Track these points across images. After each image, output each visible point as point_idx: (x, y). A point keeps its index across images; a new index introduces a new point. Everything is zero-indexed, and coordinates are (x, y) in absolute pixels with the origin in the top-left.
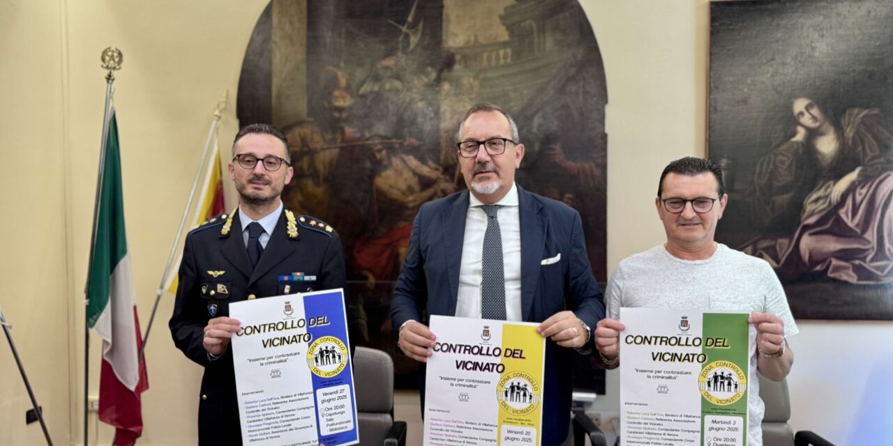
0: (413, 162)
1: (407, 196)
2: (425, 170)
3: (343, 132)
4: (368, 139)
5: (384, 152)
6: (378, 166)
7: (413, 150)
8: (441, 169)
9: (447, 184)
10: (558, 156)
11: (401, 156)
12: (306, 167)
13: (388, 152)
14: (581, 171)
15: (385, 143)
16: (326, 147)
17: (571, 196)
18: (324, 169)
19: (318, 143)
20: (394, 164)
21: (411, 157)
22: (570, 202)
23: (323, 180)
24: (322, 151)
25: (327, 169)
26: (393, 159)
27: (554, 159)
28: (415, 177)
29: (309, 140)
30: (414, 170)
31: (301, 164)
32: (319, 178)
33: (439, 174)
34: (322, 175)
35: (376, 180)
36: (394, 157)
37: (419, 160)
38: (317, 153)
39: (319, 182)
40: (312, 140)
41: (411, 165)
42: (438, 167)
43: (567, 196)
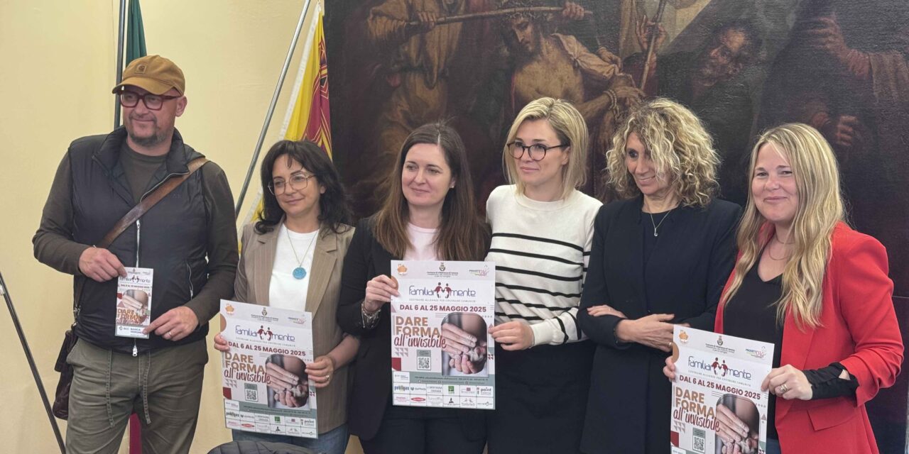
0: (574, 46)
2: (594, 63)
4: (505, 6)
6: (520, 55)
7: (575, 27)
8: (619, 60)
9: (629, 89)
10: (831, 39)
11: (558, 37)
12: (413, 55)
13: (535, 31)
14: (875, 69)
15: (532, 12)
16: (442, 19)
17: (852, 118)
18: (439, 58)
19: (431, 12)
20: (544, 51)
21: (573, 38)
22: (850, 130)
23: (438, 77)
24: (437, 26)
25: (443, 60)
26: (543, 40)
27: (824, 44)
28: (576, 75)
29: (420, 9)
30: (575, 61)
31: (406, 49)
32: (431, 73)
33: (617, 70)
34: (435, 68)
35: (515, 78)
36: (546, 37)
37: (584, 45)
38: (431, 30)
39: (432, 80)
40: (423, 9)
41: (572, 53)
42: (614, 57)
43: (844, 118)
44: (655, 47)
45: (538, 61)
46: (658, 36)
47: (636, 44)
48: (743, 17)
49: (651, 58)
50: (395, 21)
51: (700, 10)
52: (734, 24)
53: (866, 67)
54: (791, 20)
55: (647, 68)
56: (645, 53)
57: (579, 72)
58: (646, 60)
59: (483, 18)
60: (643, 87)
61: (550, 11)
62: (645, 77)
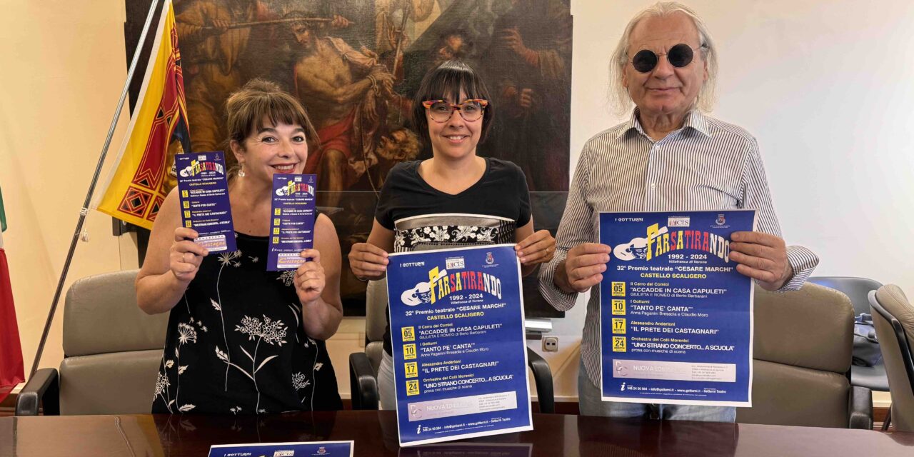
0: (342, 45)
1: (336, 89)
2: (358, 57)
3: (255, 8)
4: (285, 16)
5: (306, 33)
6: (300, 51)
7: (342, 31)
8: (376, 55)
9: (384, 74)
10: (515, 42)
11: (328, 39)
12: (210, 50)
13: (311, 33)
14: (542, 61)
15: (308, 21)
16: (234, 25)
17: (530, 90)
18: (232, 53)
19: (224, 20)
20: (319, 48)
21: (341, 40)
22: (529, 97)
23: (232, 67)
24: (230, 31)
25: (236, 54)
26: (318, 42)
27: (510, 46)
28: (345, 65)
29: (214, 17)
30: (344, 56)
31: (203, 46)
32: (226, 63)
33: (375, 62)
34: (230, 60)
35: (297, 67)
36: (320, 39)
37: (350, 44)
38: (224, 33)
39: (226, 69)
40: (217, 17)
41: (341, 50)
42: (372, 53)
43: (525, 90)
44: (401, 47)
45: (315, 56)
46: (403, 39)
47: (387, 43)
48: (460, 28)
49: (399, 54)
50: (192, 27)
51: (431, 23)
52: (454, 32)
53: (537, 60)
54: (491, 30)
55: (396, 61)
56: (395, 50)
57: (347, 64)
58: (395, 55)
59: (268, 24)
60: (394, 73)
61: (322, 21)
62: (395, 66)
